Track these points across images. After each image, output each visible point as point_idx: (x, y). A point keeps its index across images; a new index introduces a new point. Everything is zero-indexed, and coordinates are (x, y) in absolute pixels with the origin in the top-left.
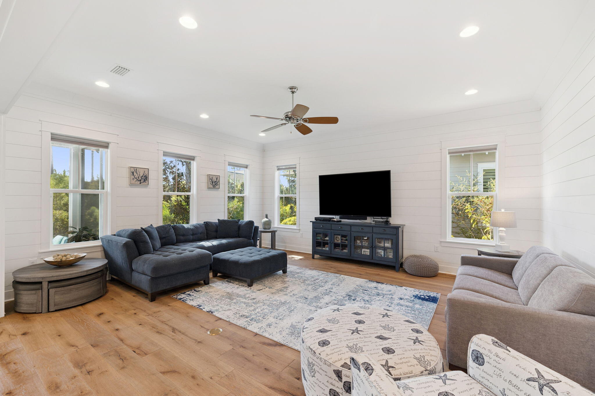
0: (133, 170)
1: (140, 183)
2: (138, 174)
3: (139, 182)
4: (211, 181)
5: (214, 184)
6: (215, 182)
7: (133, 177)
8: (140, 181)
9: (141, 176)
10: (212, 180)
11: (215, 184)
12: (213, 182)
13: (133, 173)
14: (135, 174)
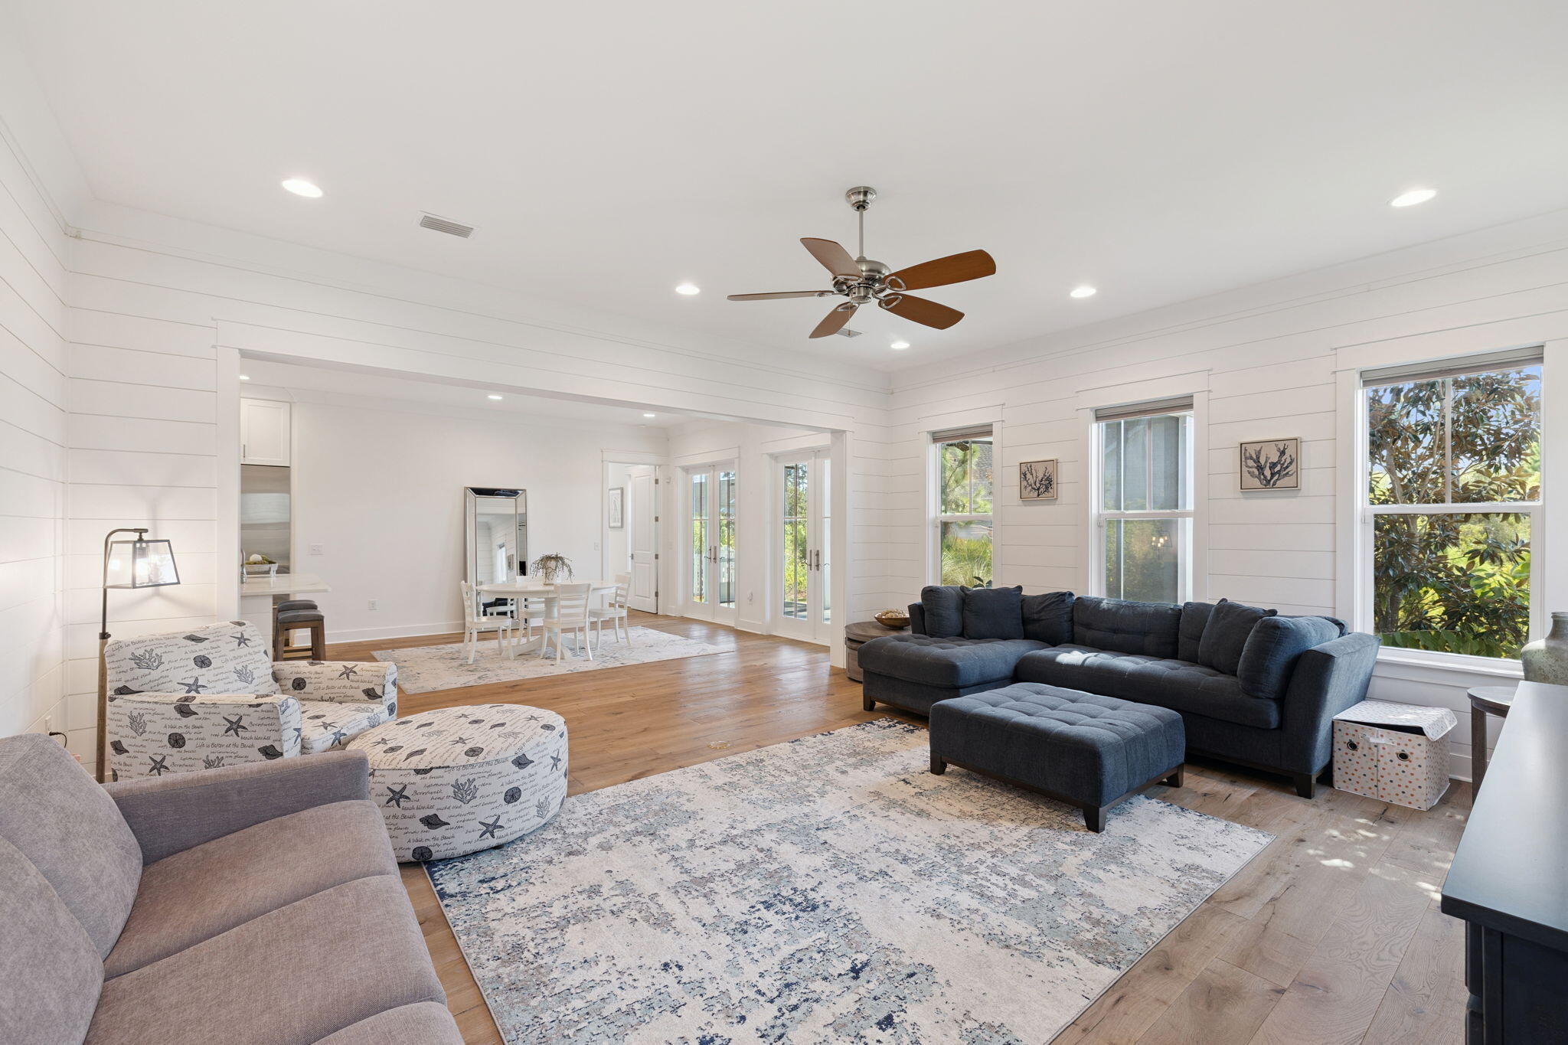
0: (1024, 469)
1: (1038, 495)
2: (1034, 475)
3: (1036, 493)
4: (1251, 463)
5: (1267, 473)
6: (1273, 465)
7: (1024, 483)
8: (1038, 489)
9: (1040, 478)
10: (1257, 461)
11: (1273, 475)
12: (1260, 468)
13: (1025, 475)
14: (1029, 476)
